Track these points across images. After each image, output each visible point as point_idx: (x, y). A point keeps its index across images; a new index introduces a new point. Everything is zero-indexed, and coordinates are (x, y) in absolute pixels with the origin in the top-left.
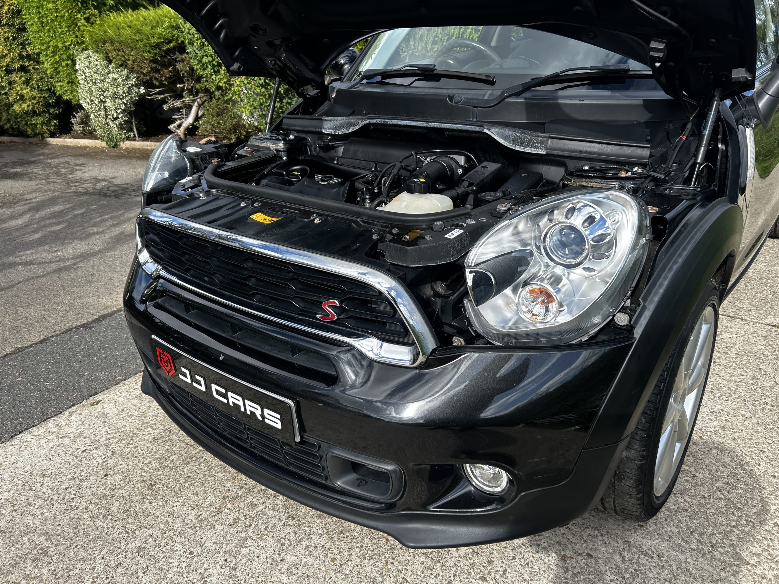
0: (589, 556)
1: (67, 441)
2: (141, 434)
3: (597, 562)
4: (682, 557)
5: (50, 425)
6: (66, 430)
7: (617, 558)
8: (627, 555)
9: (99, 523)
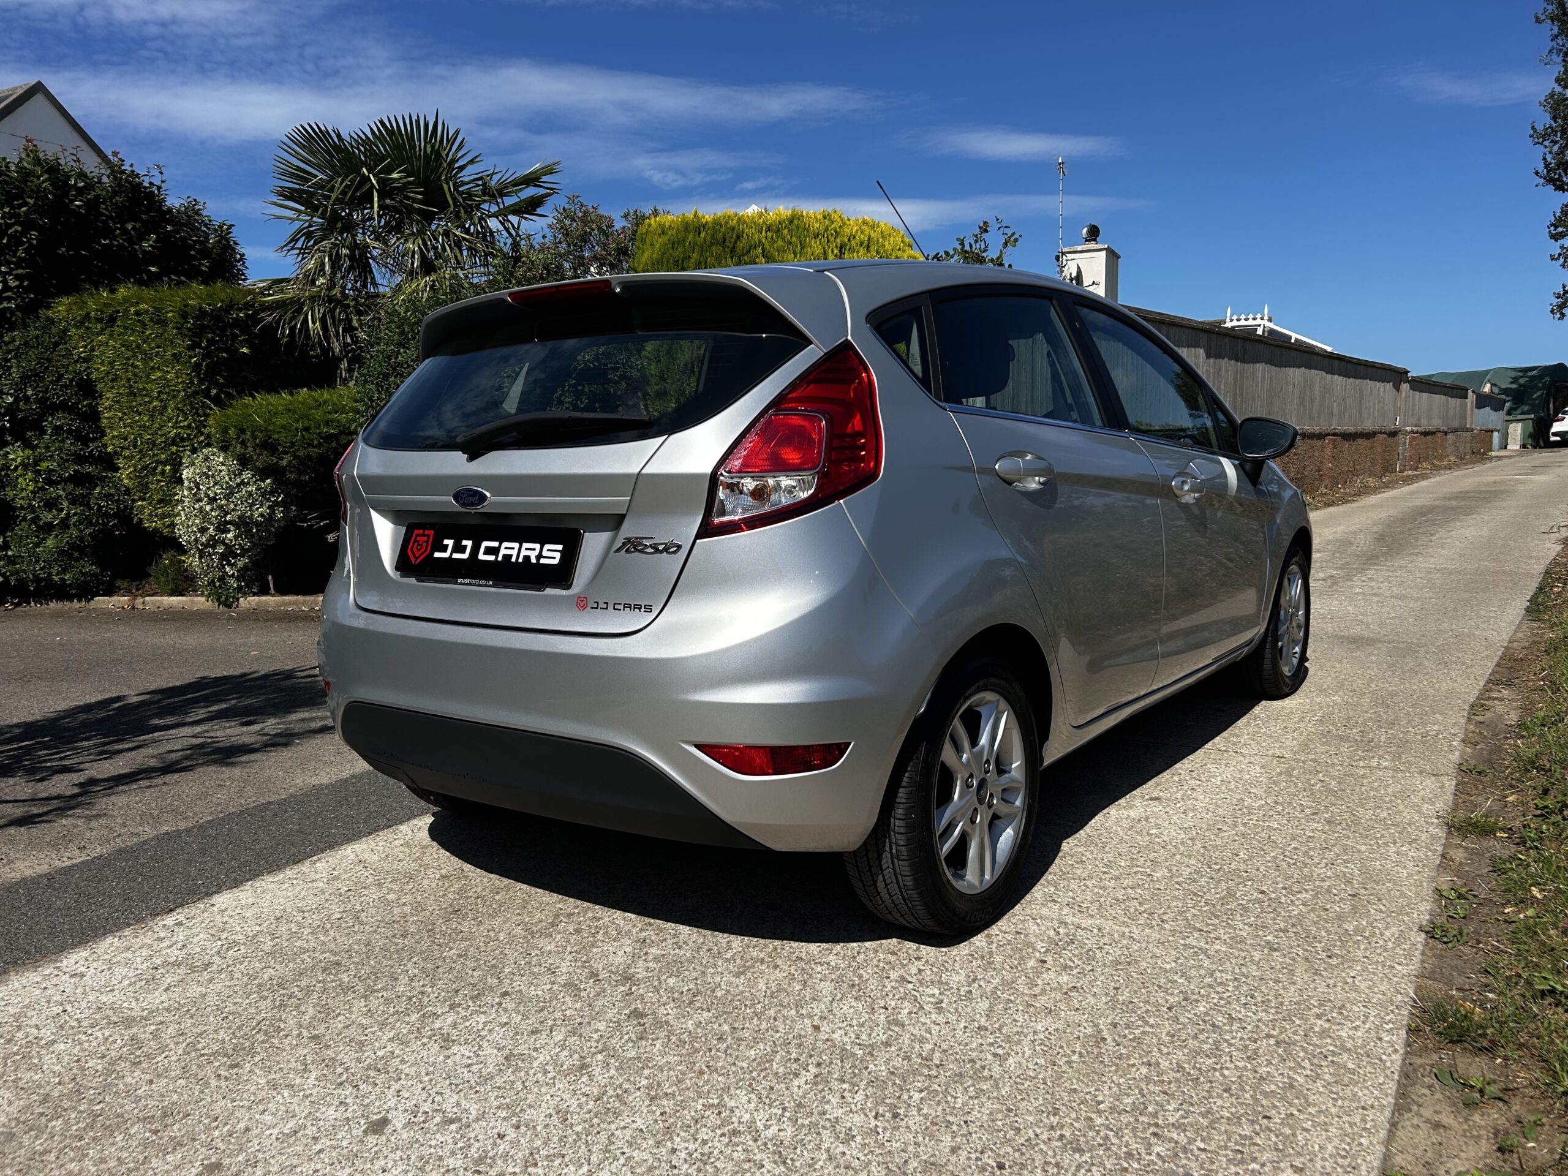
0: (1017, 933)
1: (320, 884)
2: (422, 873)
3: (1026, 936)
4: (1127, 930)
5: (289, 872)
6: (313, 876)
7: (1052, 933)
8: (1062, 931)
9: (396, 940)
